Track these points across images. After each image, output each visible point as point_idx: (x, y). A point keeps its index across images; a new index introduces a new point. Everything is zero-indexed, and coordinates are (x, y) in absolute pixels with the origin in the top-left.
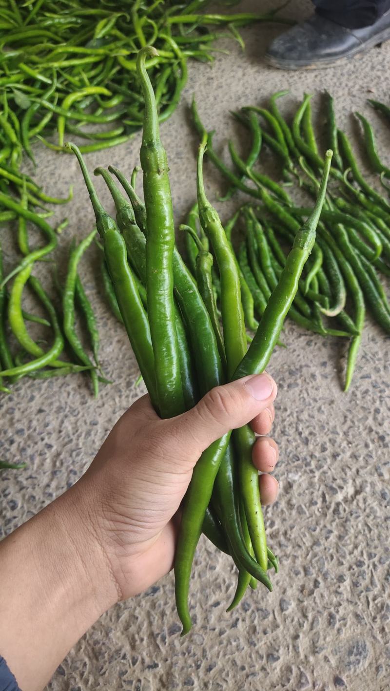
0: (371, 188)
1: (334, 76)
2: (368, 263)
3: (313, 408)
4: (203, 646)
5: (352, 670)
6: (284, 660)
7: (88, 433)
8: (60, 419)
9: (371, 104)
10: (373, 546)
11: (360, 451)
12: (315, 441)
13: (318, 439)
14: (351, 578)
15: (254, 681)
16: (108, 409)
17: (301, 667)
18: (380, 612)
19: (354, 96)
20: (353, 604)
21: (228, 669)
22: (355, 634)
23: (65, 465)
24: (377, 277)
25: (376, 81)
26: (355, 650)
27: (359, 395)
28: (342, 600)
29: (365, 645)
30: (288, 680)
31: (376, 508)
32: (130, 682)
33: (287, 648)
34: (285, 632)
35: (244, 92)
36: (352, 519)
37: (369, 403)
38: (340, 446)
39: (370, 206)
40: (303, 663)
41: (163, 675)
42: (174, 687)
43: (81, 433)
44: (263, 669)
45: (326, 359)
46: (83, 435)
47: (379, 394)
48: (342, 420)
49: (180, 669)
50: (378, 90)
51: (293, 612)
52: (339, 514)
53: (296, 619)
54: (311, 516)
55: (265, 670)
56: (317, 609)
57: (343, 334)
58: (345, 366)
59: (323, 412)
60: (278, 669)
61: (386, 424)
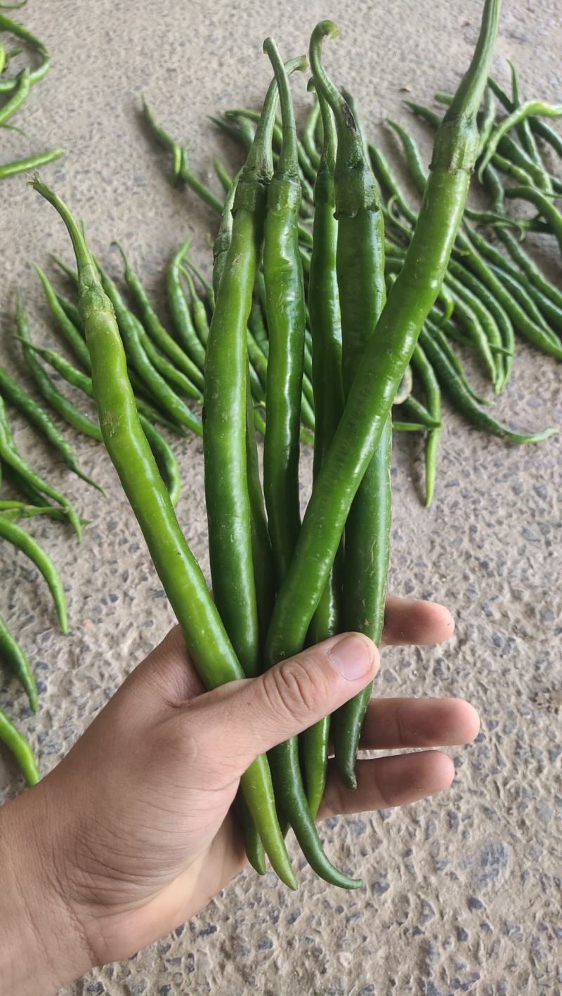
1: (350, 68)
2: (435, 328)
4: (277, 888)
5: (490, 885)
6: (395, 888)
9: (406, 106)
10: (493, 711)
11: (458, 586)
12: (395, 579)
13: (399, 576)
14: (469, 760)
15: (358, 925)
16: (83, 565)
17: (420, 893)
18: (516, 799)
19: (383, 97)
20: (479, 793)
21: (319, 914)
22: (486, 835)
24: (449, 346)
25: (410, 76)
26: (490, 857)
27: (447, 511)
28: (462, 791)
29: (503, 849)
30: (406, 915)
31: (490, 659)
32: (178, 961)
33: (397, 871)
34: (391, 848)
36: (460, 679)
37: (462, 520)
38: (430, 583)
40: (423, 887)
41: (224, 941)
42: (243, 955)
44: (369, 905)
45: (395, 465)
47: (472, 507)
48: (428, 546)
49: (249, 927)
50: (414, 87)
51: (398, 818)
52: (442, 674)
53: (403, 827)
54: (405, 682)
55: (372, 906)
56: (429, 809)
57: (414, 427)
58: (423, 472)
59: (401, 538)
60: (389, 901)
61: (487, 546)
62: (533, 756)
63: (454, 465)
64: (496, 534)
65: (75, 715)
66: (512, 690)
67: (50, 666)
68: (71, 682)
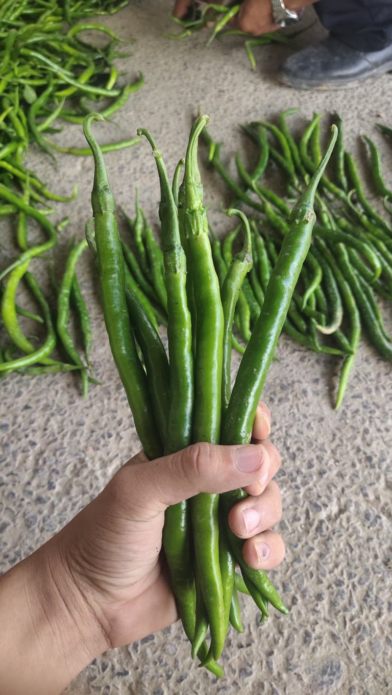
0: (374, 211)
1: (344, 98)
2: (366, 284)
3: (303, 423)
4: (175, 656)
5: (325, 690)
6: (256, 676)
7: (74, 434)
8: (46, 417)
9: (379, 128)
10: (354, 566)
11: (347, 471)
12: (302, 457)
13: (306, 456)
14: (329, 597)
16: (95, 410)
17: (273, 683)
18: (357, 632)
19: (363, 119)
20: (331, 623)
21: (200, 680)
22: (330, 653)
23: (48, 463)
24: (375, 299)
25: (385, 106)
26: (329, 670)
27: (349, 415)
28: (319, 619)
29: (340, 666)
31: (359, 528)
32: (99, 688)
33: (260, 664)
34: (259, 647)
35: (254, 108)
36: (334, 538)
37: (359, 423)
38: (327, 464)
39: (372, 228)
40: (275, 680)
41: (132, 683)
43: (67, 432)
44: (235, 683)
45: (318, 376)
46: (69, 435)
47: (369, 415)
48: (331, 437)
49: (150, 678)
50: (387, 114)
51: (269, 627)
52: (321, 531)
53: (271, 635)
54: (294, 532)
55: (237, 684)
56: (293, 626)
57: (337, 352)
58: (337, 384)
59: (312, 429)
60: (250, 684)
61: (374, 445)
62: (376, 604)
63: (361, 382)
64: (382, 438)
65: (69, 509)
66: (371, 554)
67: (61, 473)
68: (71, 486)
